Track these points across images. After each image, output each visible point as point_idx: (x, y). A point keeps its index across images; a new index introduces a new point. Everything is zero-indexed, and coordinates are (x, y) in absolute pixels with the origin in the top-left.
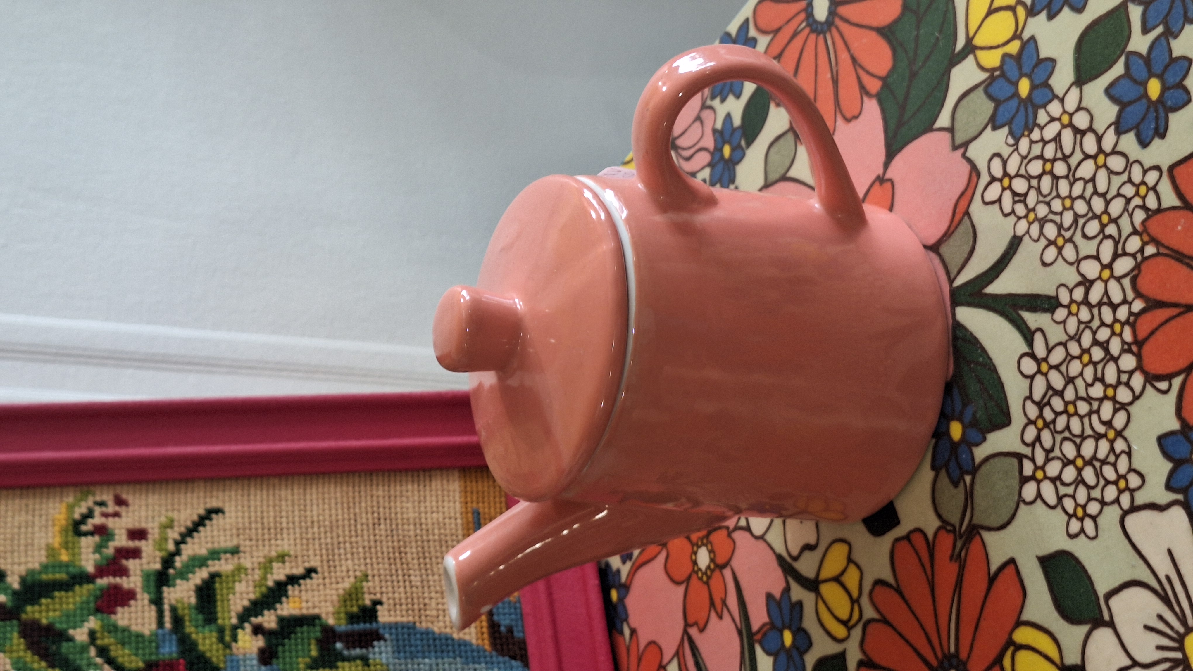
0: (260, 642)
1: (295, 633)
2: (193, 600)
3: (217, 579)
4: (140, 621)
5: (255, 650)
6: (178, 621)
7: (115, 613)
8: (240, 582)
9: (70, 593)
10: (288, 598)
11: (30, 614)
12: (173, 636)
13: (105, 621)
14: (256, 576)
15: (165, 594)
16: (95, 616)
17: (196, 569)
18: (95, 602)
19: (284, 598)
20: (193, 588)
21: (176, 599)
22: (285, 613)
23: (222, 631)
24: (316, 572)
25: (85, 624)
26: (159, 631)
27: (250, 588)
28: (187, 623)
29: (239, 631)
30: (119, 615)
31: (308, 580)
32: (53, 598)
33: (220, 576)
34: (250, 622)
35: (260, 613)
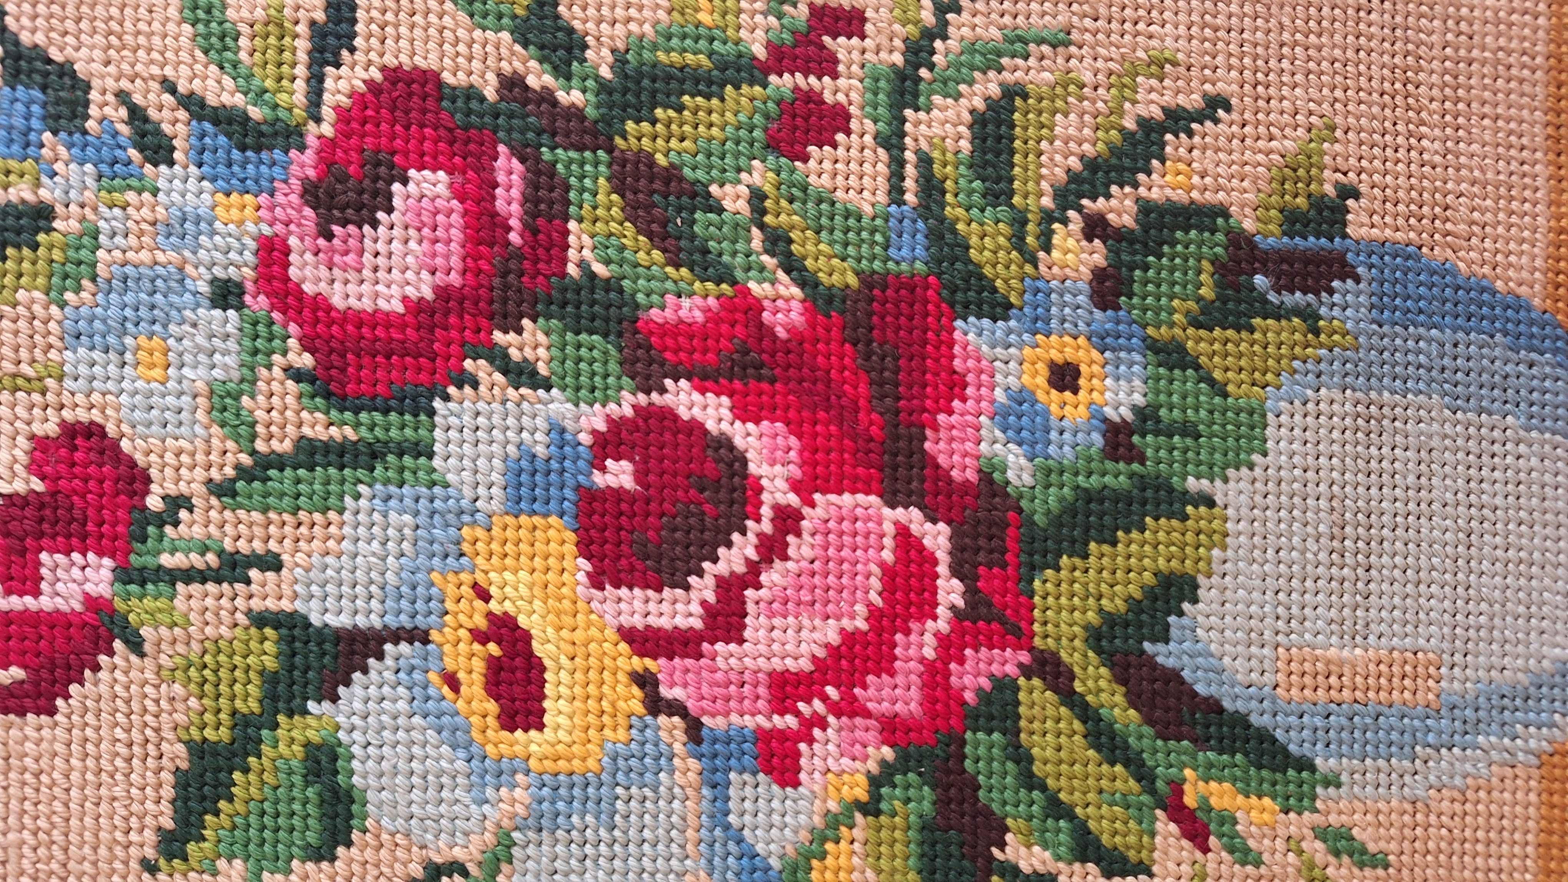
0: (1097, 254)
1: (1173, 244)
2: (965, 145)
3: (1018, 102)
4: (853, 181)
5: (1086, 275)
6: (931, 188)
7: (805, 159)
8: (1066, 115)
9: (715, 101)
10: (1163, 162)
11: (633, 141)
12: (920, 224)
13: (784, 175)
14: (1100, 104)
15: (908, 127)
16: (763, 161)
17: (977, 75)
18: (766, 130)
19: (1155, 163)
20: (967, 117)
21: (930, 139)
22: (1155, 194)
23: (1020, 221)
24: (1228, 109)
25: (744, 176)
26: (893, 208)
27: (1086, 131)
28: (949, 197)
29: (1056, 226)
30: (812, 163)
31: (1208, 124)
32: (680, 108)
33: (1025, 97)
34: (1080, 209)
35: (1101, 190)
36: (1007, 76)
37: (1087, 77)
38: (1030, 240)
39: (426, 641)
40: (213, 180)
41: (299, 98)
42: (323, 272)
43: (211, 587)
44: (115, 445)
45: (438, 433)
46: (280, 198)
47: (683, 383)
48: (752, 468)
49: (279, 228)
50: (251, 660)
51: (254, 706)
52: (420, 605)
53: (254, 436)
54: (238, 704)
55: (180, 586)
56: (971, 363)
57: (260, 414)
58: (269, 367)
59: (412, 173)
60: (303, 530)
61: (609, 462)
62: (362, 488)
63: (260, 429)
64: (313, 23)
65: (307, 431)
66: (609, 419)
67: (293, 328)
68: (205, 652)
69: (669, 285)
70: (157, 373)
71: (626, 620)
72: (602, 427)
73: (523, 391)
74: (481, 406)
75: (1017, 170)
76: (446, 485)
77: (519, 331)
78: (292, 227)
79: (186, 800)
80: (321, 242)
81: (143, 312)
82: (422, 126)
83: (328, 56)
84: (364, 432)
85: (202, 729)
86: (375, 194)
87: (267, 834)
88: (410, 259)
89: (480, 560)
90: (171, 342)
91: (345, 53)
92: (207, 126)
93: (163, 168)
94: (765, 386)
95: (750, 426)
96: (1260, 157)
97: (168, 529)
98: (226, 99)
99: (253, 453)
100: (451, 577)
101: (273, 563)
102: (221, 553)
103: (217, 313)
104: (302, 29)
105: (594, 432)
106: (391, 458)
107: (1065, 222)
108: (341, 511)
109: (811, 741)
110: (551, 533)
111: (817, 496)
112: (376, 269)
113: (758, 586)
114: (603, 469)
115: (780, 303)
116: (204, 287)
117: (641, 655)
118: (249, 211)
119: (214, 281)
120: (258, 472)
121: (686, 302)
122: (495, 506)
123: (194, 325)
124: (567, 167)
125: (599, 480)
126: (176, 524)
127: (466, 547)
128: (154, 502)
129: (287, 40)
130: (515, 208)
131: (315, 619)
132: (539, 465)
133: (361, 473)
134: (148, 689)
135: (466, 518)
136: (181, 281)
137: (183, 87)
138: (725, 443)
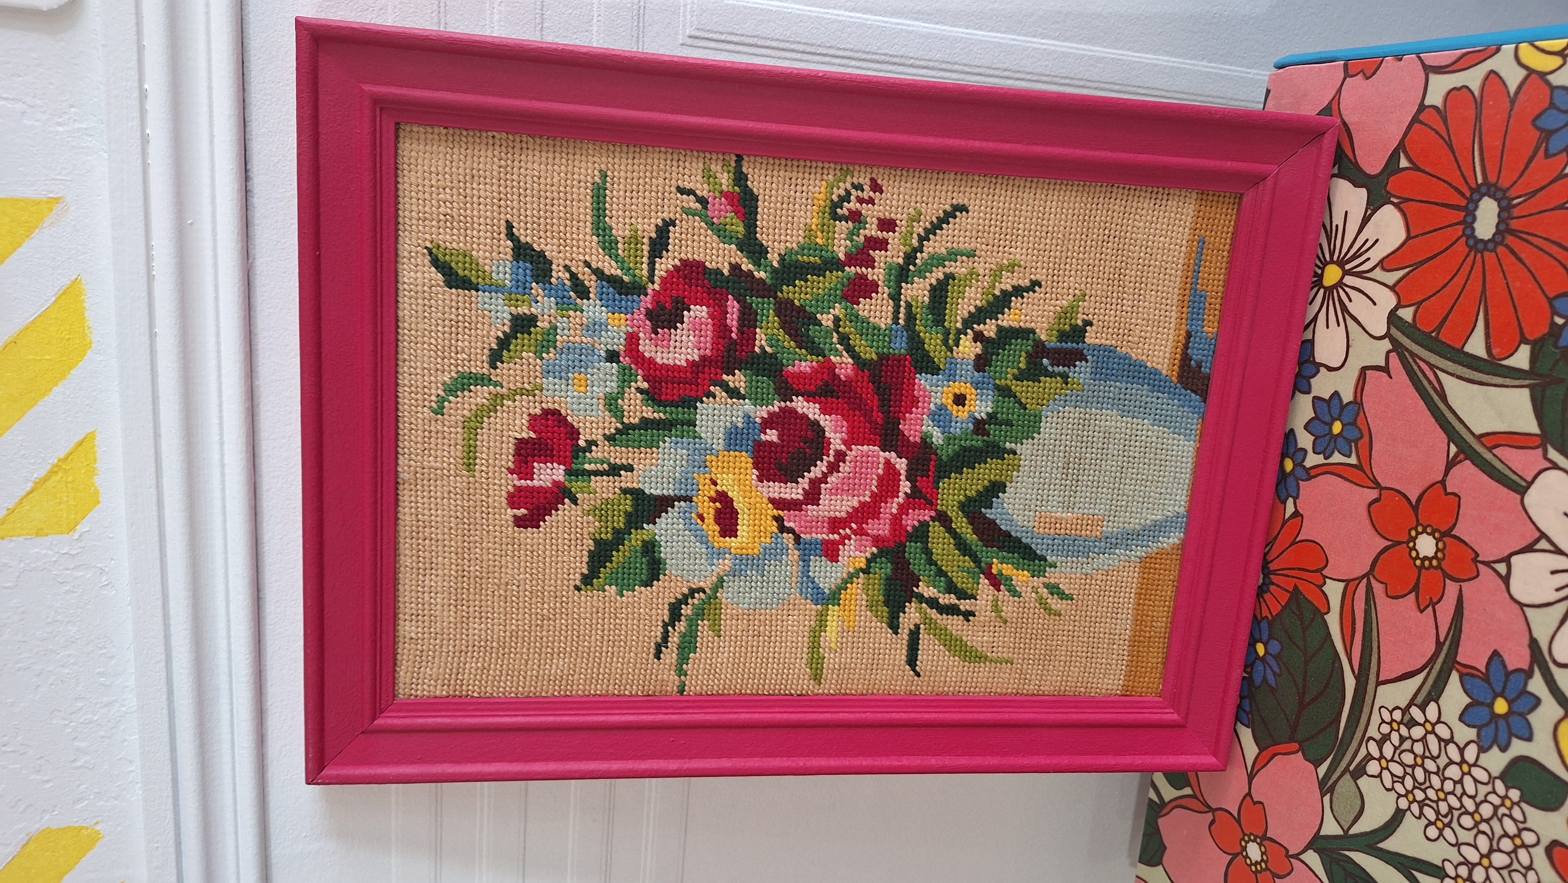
0: (978, 348)
1: (1010, 344)
2: (926, 299)
3: (951, 281)
4: (878, 314)
5: (973, 357)
6: (911, 318)
7: (858, 304)
8: (970, 287)
9: (821, 278)
10: (1010, 309)
11: (785, 294)
12: (905, 333)
13: (848, 310)
14: (985, 283)
15: (903, 291)
16: (840, 304)
17: (934, 269)
18: (842, 291)
19: (1006, 310)
20: (928, 288)
21: (912, 297)
22: (1005, 324)
23: (947, 333)
24: (1040, 286)
25: (831, 310)
26: (894, 326)
27: (978, 295)
28: (918, 322)
29: (962, 336)
30: (861, 305)
31: (1031, 293)
32: (806, 281)
33: (954, 279)
34: (972, 329)
35: (982, 320)
36: (947, 270)
37: (981, 272)
38: (950, 341)
39: (691, 502)
40: (607, 307)
41: (645, 273)
42: (653, 348)
43: (605, 477)
44: (565, 418)
45: (698, 416)
46: (636, 316)
47: (800, 398)
48: (827, 434)
49: (635, 329)
50: (621, 507)
51: (622, 525)
52: (689, 487)
53: (623, 416)
54: (615, 524)
55: (592, 477)
56: (921, 393)
57: (625, 407)
58: (630, 388)
59: (692, 307)
60: (642, 455)
61: (768, 430)
62: (666, 438)
63: (625, 413)
64: (650, 238)
65: (644, 414)
66: (769, 413)
67: (640, 371)
68: (602, 504)
69: (797, 356)
70: (582, 389)
71: (771, 495)
72: (766, 416)
73: (734, 400)
74: (716, 406)
75: (947, 311)
76: (701, 438)
77: (734, 375)
78: (641, 329)
79: (593, 562)
80: (653, 335)
81: (577, 363)
82: (697, 286)
83: (656, 253)
84: (668, 415)
85: (600, 534)
86: (677, 316)
87: (625, 576)
88: (690, 344)
89: (713, 469)
90: (589, 376)
91: (664, 252)
92: (604, 283)
93: (585, 301)
94: (834, 400)
95: (827, 417)
96: (1051, 308)
97: (587, 454)
98: (613, 271)
99: (623, 423)
100: (702, 476)
101: (630, 468)
102: (609, 464)
103: (608, 364)
104: (645, 240)
105: (762, 418)
106: (678, 426)
107: (966, 334)
108: (658, 448)
109: (844, 545)
110: (743, 459)
111: (853, 446)
112: (675, 347)
113: (826, 483)
114: (765, 433)
115: (843, 365)
116: (603, 354)
117: (777, 509)
118: (622, 321)
119: (607, 351)
120: (624, 431)
121: (803, 364)
122: (721, 447)
123: (599, 369)
124: (757, 305)
125: (763, 437)
126: (591, 452)
127: (708, 464)
128: (582, 443)
129: (639, 245)
130: (734, 323)
131: (647, 491)
132: (739, 430)
133: (666, 432)
134: (578, 518)
135: (708, 452)
136: (593, 351)
137: (594, 265)
138: (816, 423)
